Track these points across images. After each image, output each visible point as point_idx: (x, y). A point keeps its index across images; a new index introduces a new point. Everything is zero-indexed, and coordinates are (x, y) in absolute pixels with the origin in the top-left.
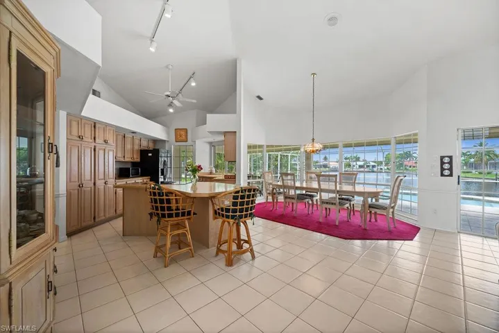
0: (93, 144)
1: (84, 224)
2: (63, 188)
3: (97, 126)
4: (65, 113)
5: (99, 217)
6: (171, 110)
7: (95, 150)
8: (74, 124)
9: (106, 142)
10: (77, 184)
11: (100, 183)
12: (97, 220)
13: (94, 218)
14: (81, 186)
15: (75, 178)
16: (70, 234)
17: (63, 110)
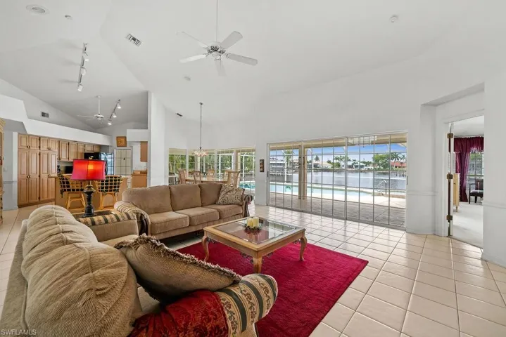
0: (39, 151)
1: (31, 201)
2: (15, 178)
3: (41, 139)
4: (17, 134)
5: (43, 197)
6: (110, 124)
7: (40, 154)
8: (24, 140)
9: (49, 149)
10: (25, 176)
11: (44, 177)
12: (41, 199)
13: (39, 198)
14: (29, 177)
15: (24, 171)
16: (20, 206)
17: (15, 131)
